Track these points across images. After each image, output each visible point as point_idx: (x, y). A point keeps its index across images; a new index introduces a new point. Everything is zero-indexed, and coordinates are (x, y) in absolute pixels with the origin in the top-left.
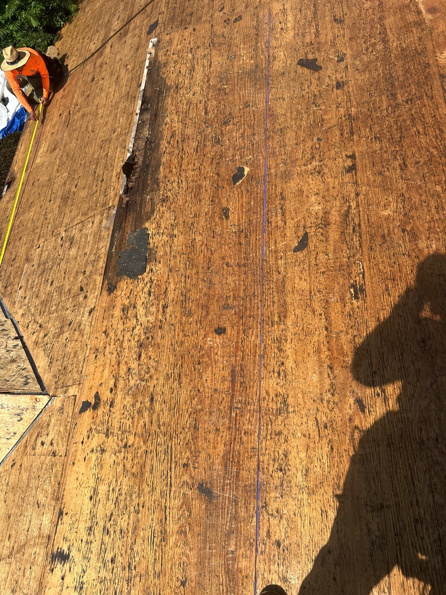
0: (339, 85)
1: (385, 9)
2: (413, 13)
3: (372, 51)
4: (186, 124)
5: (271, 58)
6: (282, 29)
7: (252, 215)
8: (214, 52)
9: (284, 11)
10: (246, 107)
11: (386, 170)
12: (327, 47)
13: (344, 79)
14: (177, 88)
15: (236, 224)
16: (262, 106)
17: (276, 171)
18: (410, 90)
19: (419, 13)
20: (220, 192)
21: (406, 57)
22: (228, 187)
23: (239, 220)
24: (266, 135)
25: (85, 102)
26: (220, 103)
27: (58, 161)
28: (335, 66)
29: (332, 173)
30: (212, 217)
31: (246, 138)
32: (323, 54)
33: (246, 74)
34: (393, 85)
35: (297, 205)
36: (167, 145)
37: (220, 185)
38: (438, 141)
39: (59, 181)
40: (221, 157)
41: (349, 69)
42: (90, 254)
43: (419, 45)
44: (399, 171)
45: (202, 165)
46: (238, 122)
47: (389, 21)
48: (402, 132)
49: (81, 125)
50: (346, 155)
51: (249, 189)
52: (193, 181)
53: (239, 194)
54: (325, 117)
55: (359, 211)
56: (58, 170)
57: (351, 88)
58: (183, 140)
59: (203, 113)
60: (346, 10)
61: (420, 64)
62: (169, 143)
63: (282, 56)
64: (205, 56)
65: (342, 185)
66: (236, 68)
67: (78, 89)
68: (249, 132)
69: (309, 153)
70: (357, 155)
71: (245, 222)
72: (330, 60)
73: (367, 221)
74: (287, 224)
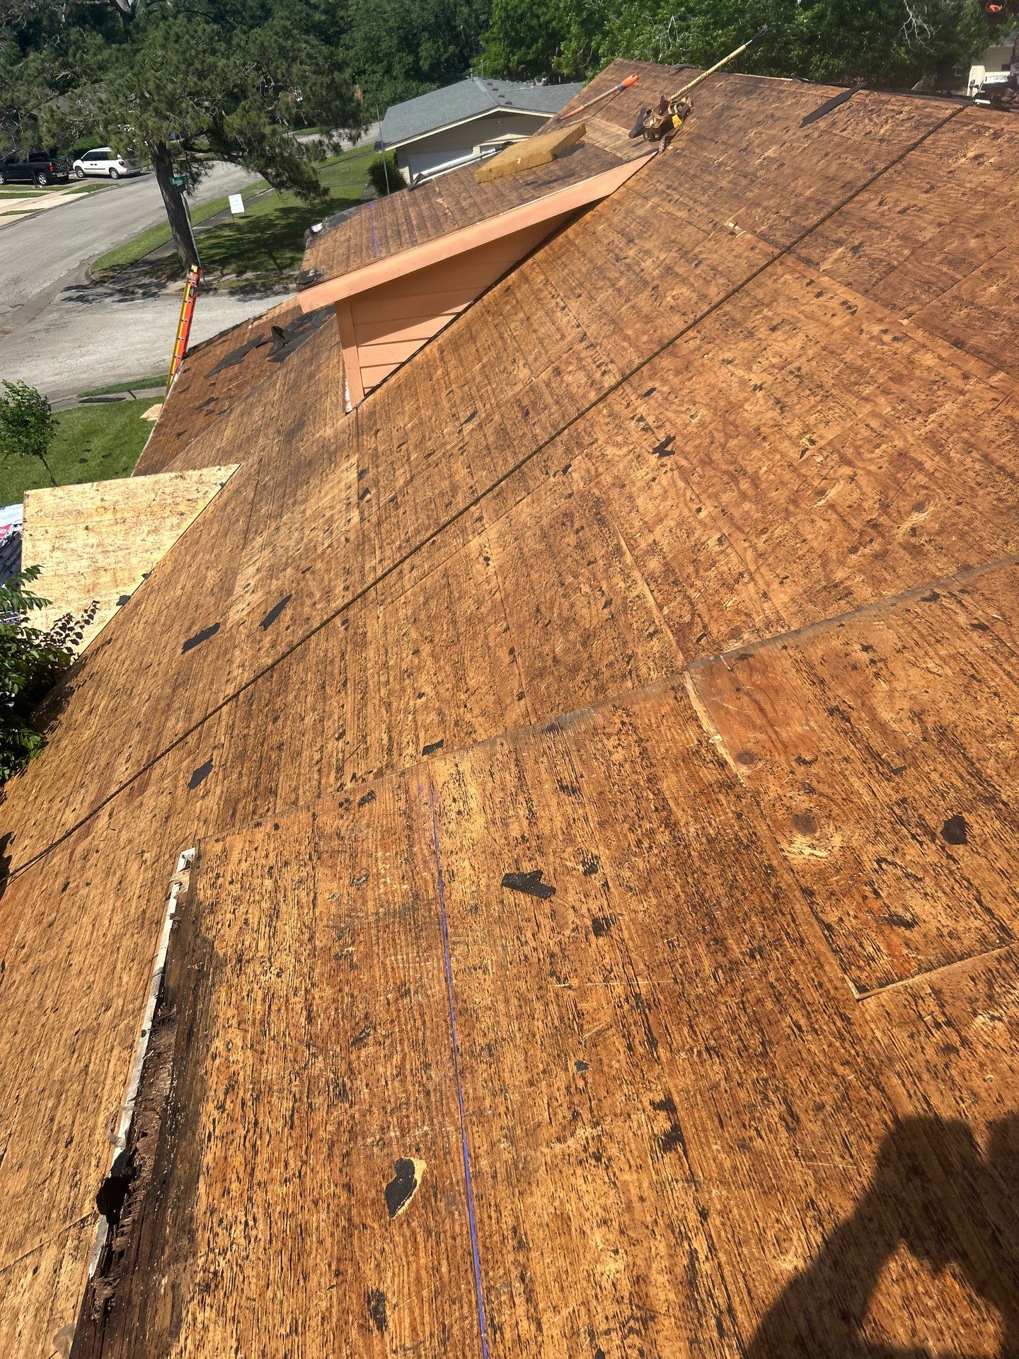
0: (600, 927)
1: (654, 761)
2: (711, 765)
3: (651, 847)
4: (263, 1053)
5: (444, 879)
6: (459, 813)
7: (446, 1307)
8: (321, 872)
9: (459, 778)
10: (402, 996)
11: (753, 1133)
12: (557, 844)
13: (608, 912)
14: (240, 961)
15: (408, 1345)
16: (437, 990)
17: (492, 1165)
18: (752, 928)
19: (722, 764)
20: (356, 1242)
21: (722, 853)
22: (376, 1226)
23: (414, 1329)
24: (455, 1064)
25: (42, 938)
26: (341, 990)
28: (581, 885)
29: (629, 1155)
30: (340, 1329)
31: (409, 1078)
32: (551, 859)
33: (394, 917)
34: (713, 920)
35: (561, 1262)
36: (216, 1114)
37: (356, 1220)
38: (847, 1045)
40: (353, 1134)
41: (612, 889)
43: (741, 828)
44: (783, 1134)
45: (305, 1163)
46: (386, 1037)
47: (669, 784)
48: (761, 1030)
49: (28, 996)
50: (652, 1103)
51: (432, 1224)
52: (284, 1215)
53: (406, 1242)
54: (583, 1006)
55: (719, 1264)
57: (626, 930)
58: (257, 1099)
59: (303, 1020)
60: (580, 769)
61: (754, 869)
62: (221, 1107)
63: (468, 871)
64: (300, 882)
65: (660, 1187)
66: (371, 904)
67: (28, 911)
68: (414, 1060)
69: (565, 1106)
70: (676, 1099)
71: (432, 1335)
72: (569, 871)
73: (745, 1295)
74: (545, 1327)
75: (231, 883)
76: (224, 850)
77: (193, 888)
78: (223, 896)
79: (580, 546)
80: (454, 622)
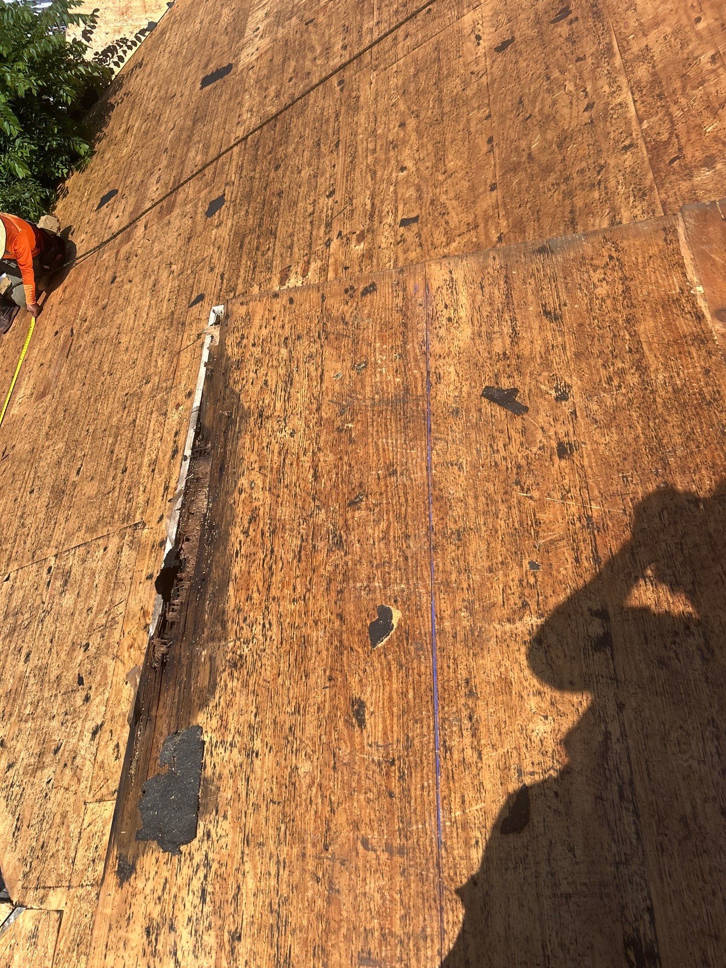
0: (564, 450)
1: (635, 302)
2: (688, 316)
3: (620, 386)
4: (278, 496)
5: (432, 379)
6: (450, 319)
7: (411, 724)
8: (328, 351)
9: (452, 285)
10: (390, 475)
11: (673, 655)
12: (535, 366)
13: (573, 439)
14: (261, 416)
15: (380, 743)
16: (419, 475)
17: (454, 627)
18: (701, 480)
19: (700, 317)
20: (345, 659)
21: (684, 405)
22: (360, 650)
23: (385, 733)
24: (430, 540)
25: (98, 317)
26: (341, 459)
27: (48, 418)
28: (552, 409)
29: (565, 647)
30: (331, 718)
31: (392, 543)
32: (528, 379)
33: (387, 405)
34: (666, 465)
35: (501, 714)
36: (242, 537)
37: (346, 643)
39: (49, 457)
40: (346, 578)
41: (579, 419)
42: (99, 611)
43: (707, 384)
44: (698, 661)
45: (308, 590)
46: (375, 505)
47: (646, 327)
48: (694, 571)
49: (91, 359)
50: (590, 610)
51: (404, 661)
52: (292, 625)
53: (382, 669)
54: (540, 516)
55: (628, 748)
56: (47, 434)
57: (586, 458)
58: (273, 532)
59: (310, 476)
60: (564, 297)
61: (712, 426)
62: (246, 533)
63: (453, 376)
64: (311, 357)
66: (368, 389)
67: (87, 293)
68: (396, 530)
69: (517, 594)
70: (611, 611)
71: (398, 741)
72: (543, 394)
73: (646, 775)
74: (484, 758)
75: (254, 345)
76: (248, 314)
77: (222, 343)
78: (247, 355)
79: (572, 39)
80: (440, 100)
